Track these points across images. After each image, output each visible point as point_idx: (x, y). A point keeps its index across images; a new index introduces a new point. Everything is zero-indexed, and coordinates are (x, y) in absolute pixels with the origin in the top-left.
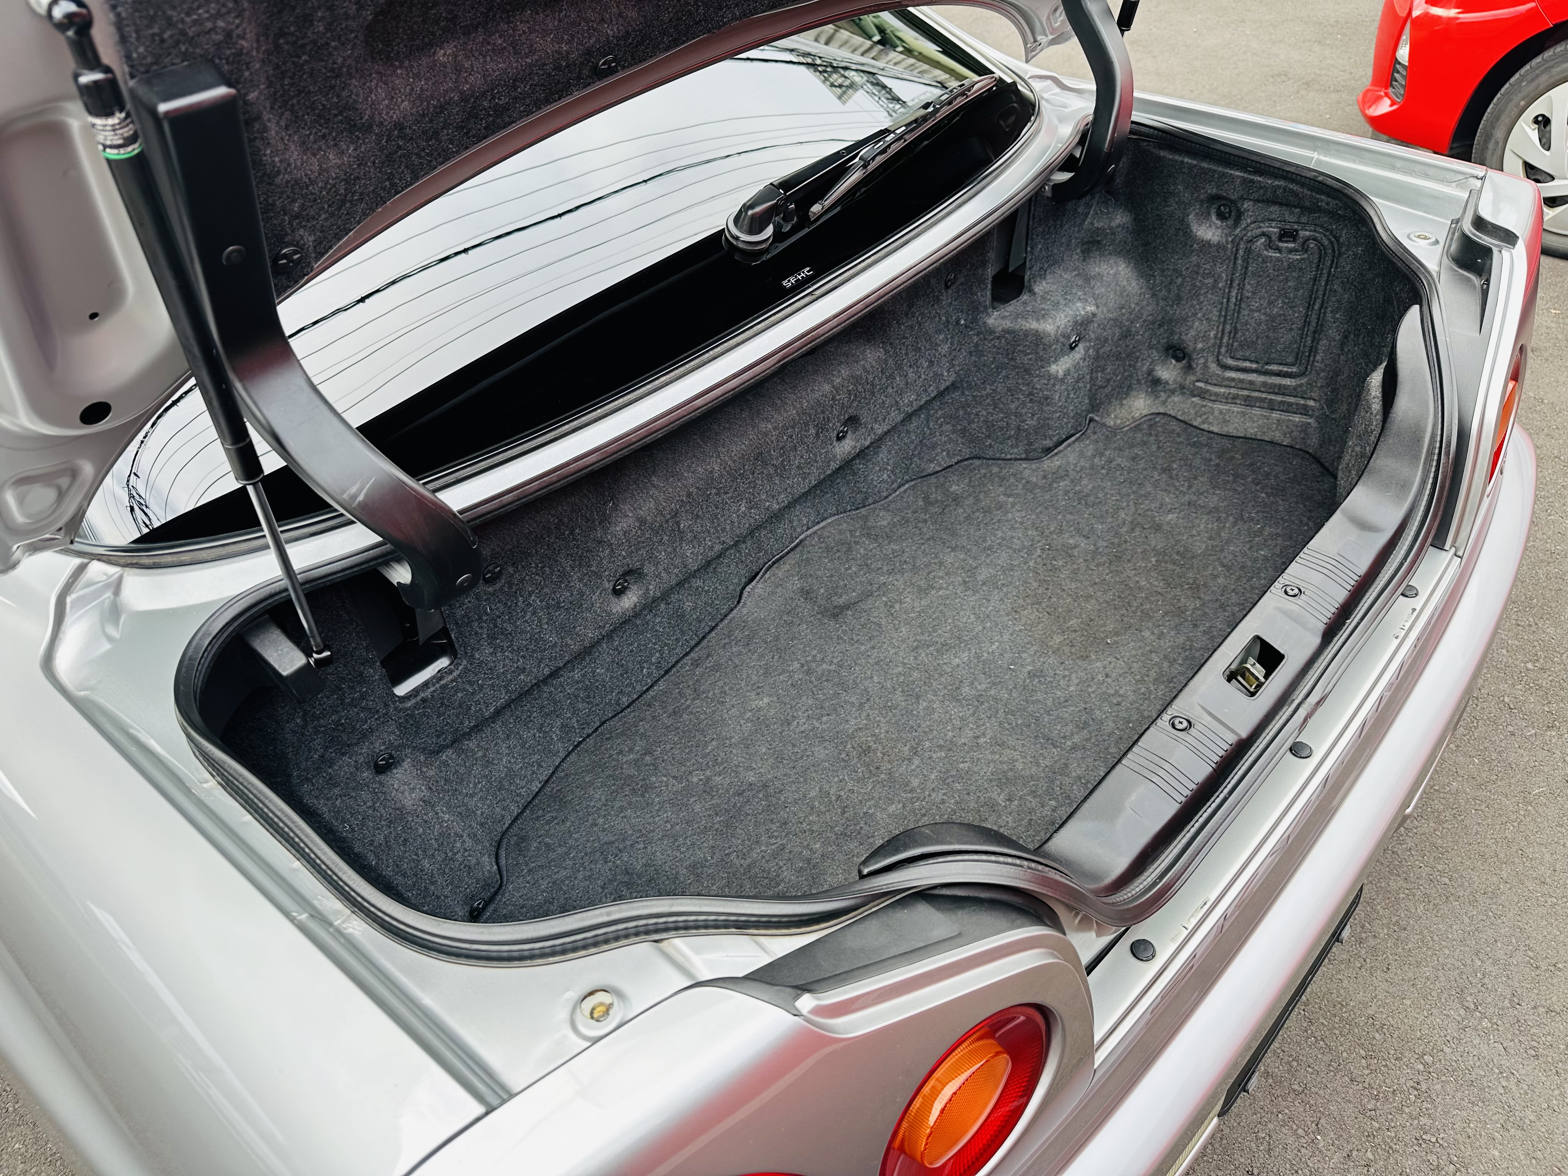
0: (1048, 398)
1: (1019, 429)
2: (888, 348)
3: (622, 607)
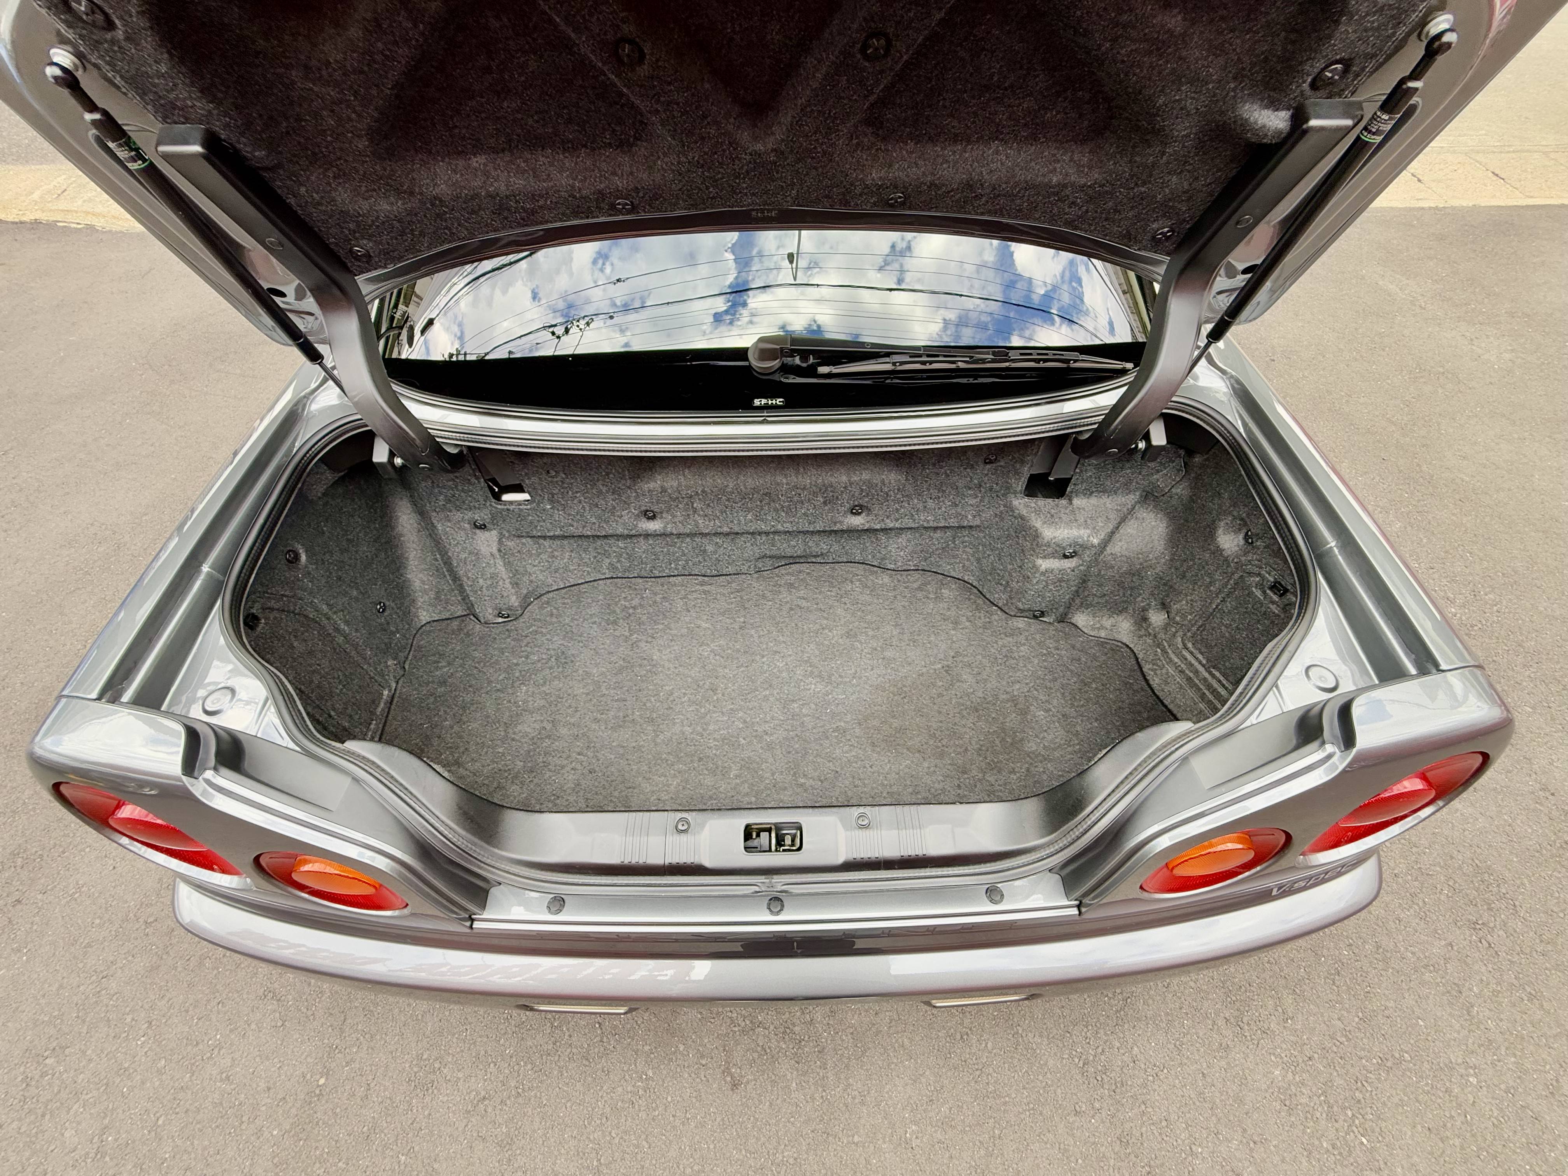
0: (1029, 578)
2: (910, 478)
3: (648, 527)
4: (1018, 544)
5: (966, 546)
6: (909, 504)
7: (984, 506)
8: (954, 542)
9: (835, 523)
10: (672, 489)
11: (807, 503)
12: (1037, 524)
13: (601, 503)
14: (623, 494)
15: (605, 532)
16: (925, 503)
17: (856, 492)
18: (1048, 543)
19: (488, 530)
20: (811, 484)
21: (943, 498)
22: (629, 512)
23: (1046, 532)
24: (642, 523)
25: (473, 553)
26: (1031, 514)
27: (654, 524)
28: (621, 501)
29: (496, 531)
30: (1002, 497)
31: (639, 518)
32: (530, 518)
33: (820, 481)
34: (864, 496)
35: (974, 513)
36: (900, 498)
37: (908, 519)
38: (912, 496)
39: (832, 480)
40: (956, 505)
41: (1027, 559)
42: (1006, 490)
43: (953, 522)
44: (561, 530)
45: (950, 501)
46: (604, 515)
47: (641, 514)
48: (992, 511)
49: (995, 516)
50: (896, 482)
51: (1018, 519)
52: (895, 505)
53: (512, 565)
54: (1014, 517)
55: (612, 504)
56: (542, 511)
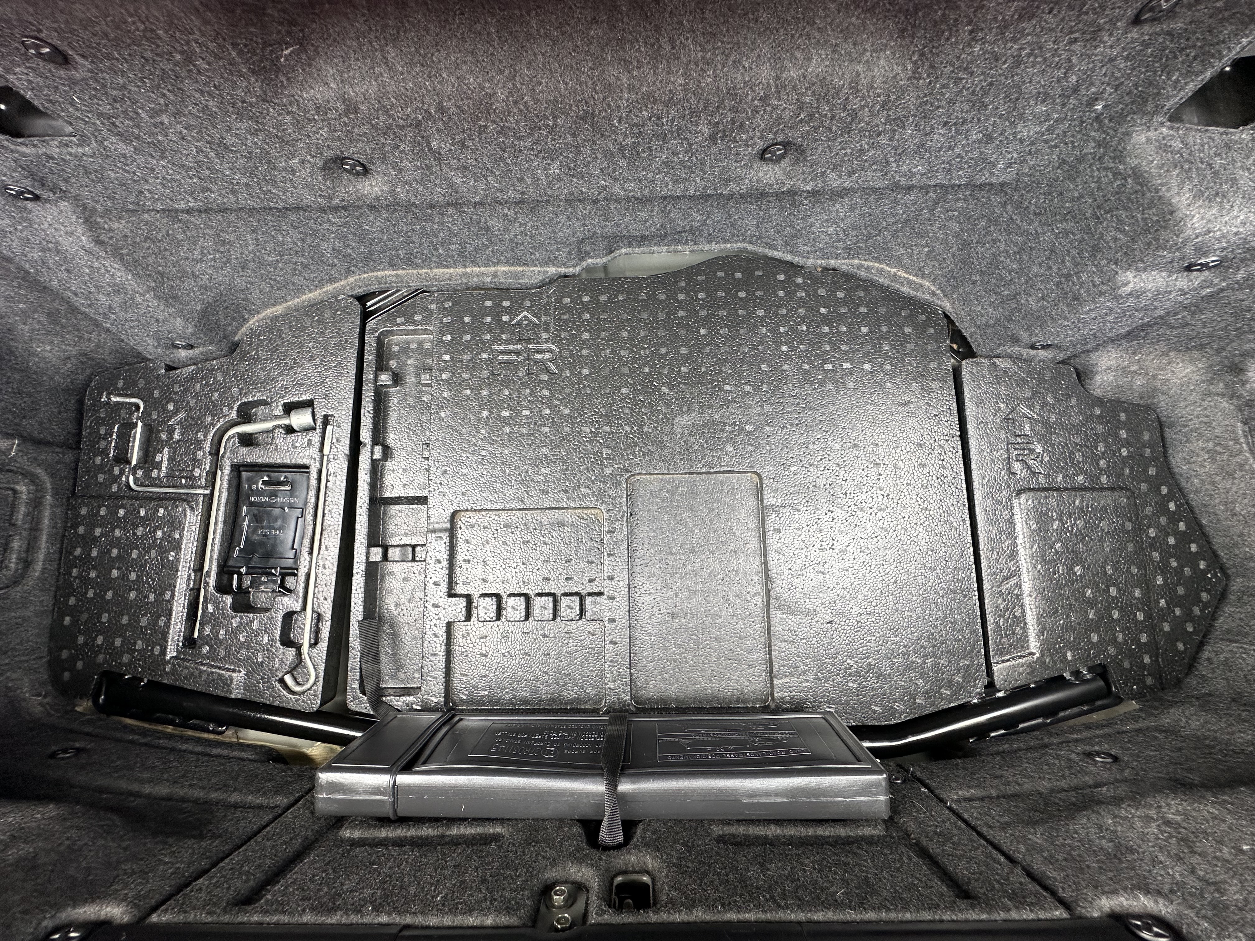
3: (358, 190)
4: (1089, 231)
5: (951, 218)
6: (891, 140)
7: (1046, 142)
8: (931, 211)
9: (727, 181)
10: (369, 102)
11: (675, 139)
12: (1178, 198)
13: (230, 140)
14: (265, 118)
15: (285, 201)
16: (926, 135)
17: (785, 108)
18: (1182, 243)
19: (47, 201)
20: (686, 90)
21: (971, 122)
22: (303, 162)
23: (1195, 220)
24: (344, 183)
25: (49, 250)
26: (1168, 171)
27: (367, 183)
28: (269, 135)
29: (68, 202)
30: (1110, 120)
31: (334, 173)
32: (113, 175)
33: (709, 80)
34: (801, 121)
35: (1015, 156)
36: (878, 126)
37: (875, 171)
38: (907, 120)
39: (735, 78)
40: (989, 138)
41: (1096, 266)
42: (1133, 103)
43: (960, 177)
44: (194, 198)
45: (981, 132)
46: (256, 168)
47: (333, 165)
48: (1057, 153)
49: (1057, 164)
50: (885, 82)
51: (1125, 179)
52: (860, 140)
53: (148, 266)
54: (1114, 175)
55: (256, 143)
56: (122, 160)
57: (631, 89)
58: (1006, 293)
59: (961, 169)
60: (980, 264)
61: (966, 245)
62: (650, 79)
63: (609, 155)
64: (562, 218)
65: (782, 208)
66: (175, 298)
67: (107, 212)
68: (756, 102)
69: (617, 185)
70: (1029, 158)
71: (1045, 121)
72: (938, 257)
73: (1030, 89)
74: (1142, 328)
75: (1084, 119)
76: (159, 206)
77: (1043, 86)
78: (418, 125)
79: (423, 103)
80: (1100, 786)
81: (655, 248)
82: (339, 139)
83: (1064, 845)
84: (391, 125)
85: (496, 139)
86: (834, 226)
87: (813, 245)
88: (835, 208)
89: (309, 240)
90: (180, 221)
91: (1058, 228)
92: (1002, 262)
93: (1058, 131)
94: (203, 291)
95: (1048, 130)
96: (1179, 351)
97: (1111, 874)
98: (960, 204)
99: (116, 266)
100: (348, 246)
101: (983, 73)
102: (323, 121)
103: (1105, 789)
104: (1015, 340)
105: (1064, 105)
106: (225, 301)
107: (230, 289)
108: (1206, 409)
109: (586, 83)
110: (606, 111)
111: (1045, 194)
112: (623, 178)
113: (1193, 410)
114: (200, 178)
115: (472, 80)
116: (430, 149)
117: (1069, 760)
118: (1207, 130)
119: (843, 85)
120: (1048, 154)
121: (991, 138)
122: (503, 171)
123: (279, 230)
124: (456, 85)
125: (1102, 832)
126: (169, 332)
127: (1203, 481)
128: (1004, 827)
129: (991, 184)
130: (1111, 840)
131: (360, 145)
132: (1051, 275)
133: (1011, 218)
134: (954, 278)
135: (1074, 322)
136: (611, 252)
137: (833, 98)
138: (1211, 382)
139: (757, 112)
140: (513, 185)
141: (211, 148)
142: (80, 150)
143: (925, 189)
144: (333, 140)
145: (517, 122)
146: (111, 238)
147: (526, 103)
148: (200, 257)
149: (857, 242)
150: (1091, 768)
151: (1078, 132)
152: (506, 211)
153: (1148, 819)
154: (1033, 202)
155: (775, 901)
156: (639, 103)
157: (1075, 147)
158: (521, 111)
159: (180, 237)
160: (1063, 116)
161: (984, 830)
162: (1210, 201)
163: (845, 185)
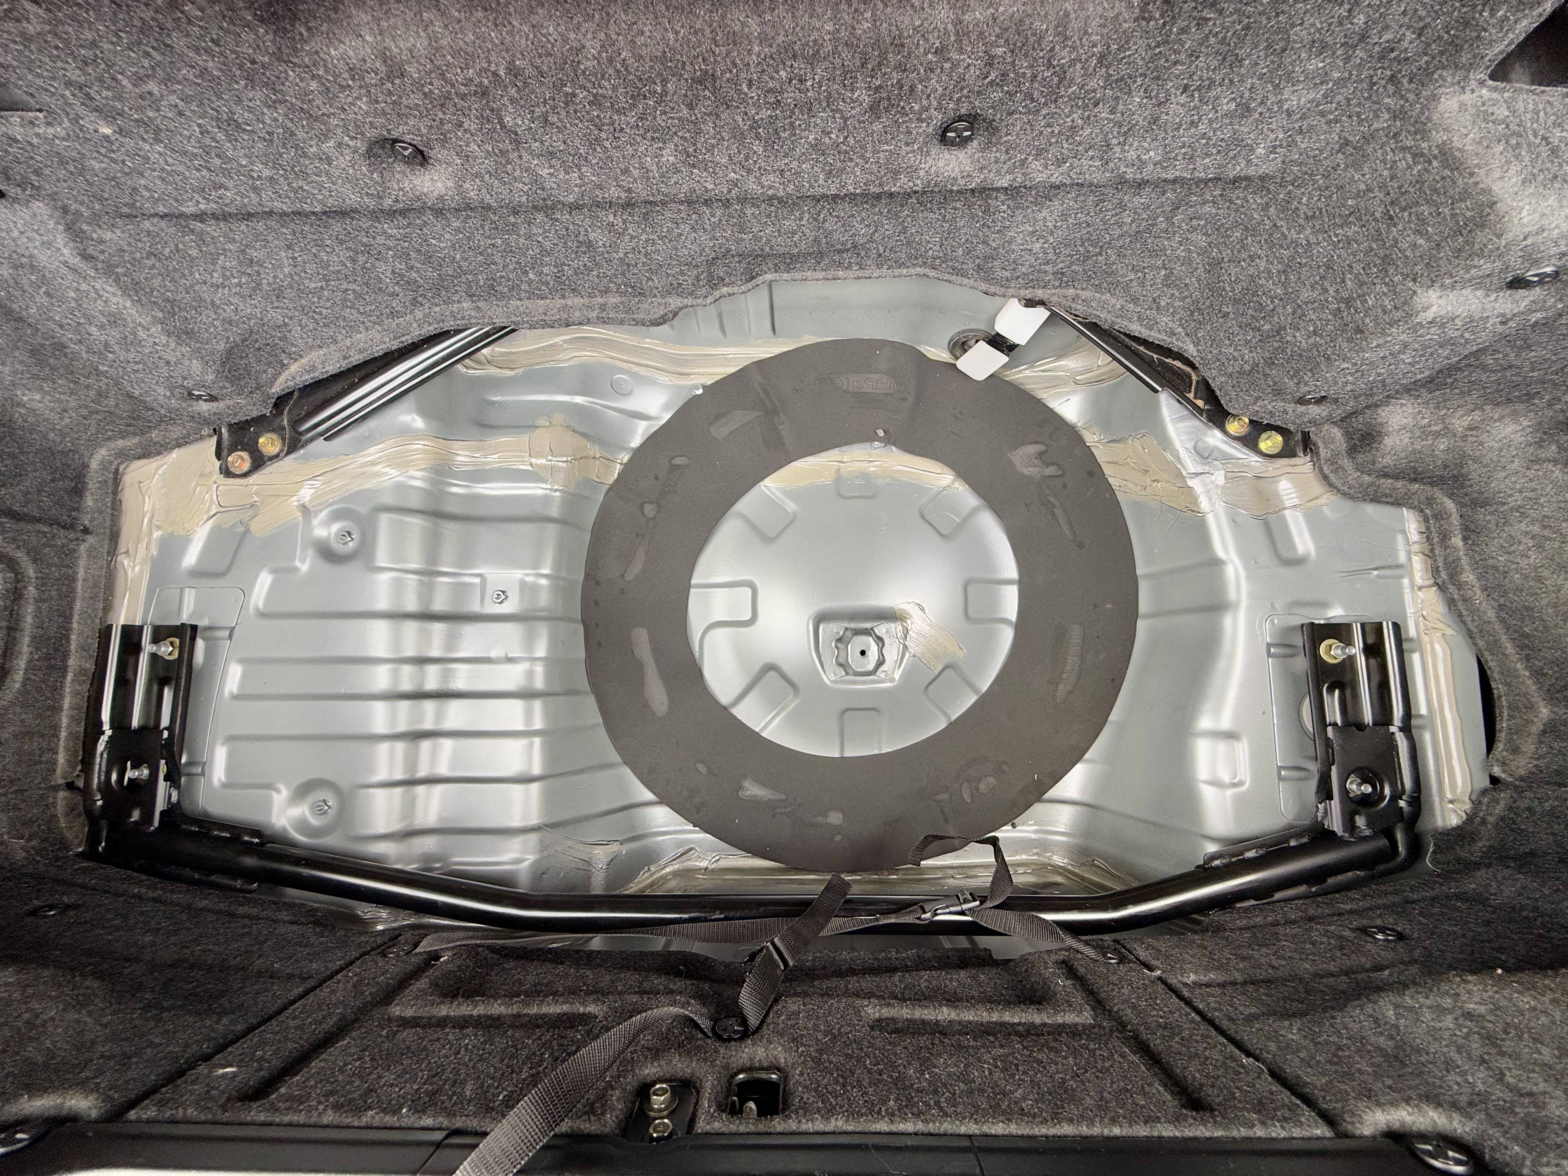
0: (1362, 332)
1: (1278, 333)
3: (415, 186)
4: (1378, 237)
5: (1195, 229)
6: (1112, 112)
7: (1323, 114)
8: (1169, 219)
9: (896, 173)
10: (417, 61)
11: (824, 110)
12: (1500, 184)
13: (241, 115)
14: (283, 85)
15: (320, 202)
16: (1159, 105)
17: (969, 65)
18: (1505, 247)
19: (16, 200)
20: (835, 40)
21: (1221, 85)
22: (340, 145)
23: (1525, 213)
24: (397, 176)
25: (22, 266)
26: (1487, 147)
27: (428, 177)
28: (292, 108)
29: (42, 201)
30: (1411, 81)
31: (383, 162)
32: (97, 166)
33: (866, 25)
34: (991, 83)
35: (1281, 136)
36: (1094, 91)
37: (1092, 158)
38: (1135, 82)
39: (902, 22)
40: (1245, 110)
41: (1386, 284)
42: (1442, 53)
43: (1205, 167)
44: (205, 198)
45: (1234, 99)
46: (281, 156)
47: (380, 151)
48: (1338, 130)
49: (1337, 147)
50: (1103, 26)
51: (1430, 163)
52: (1071, 112)
53: (152, 291)
54: (1414, 156)
55: (276, 120)
56: (105, 144)
57: (763, 39)
58: (1267, 327)
59: (1207, 155)
60: (1233, 290)
61: (1215, 265)
62: (788, 23)
63: (738, 135)
64: (685, 228)
65: (973, 217)
66: (190, 334)
67: (95, 219)
68: (930, 56)
69: (752, 179)
70: (1299, 138)
71: (1322, 83)
72: (1178, 282)
73: (1299, 34)
74: (1450, 370)
75: (1375, 79)
76: (161, 209)
77: (1319, 31)
78: (485, 93)
79: (489, 62)
80: (1381, 970)
81: (809, 273)
82: (384, 113)
83: (1327, 1043)
84: (449, 93)
85: (588, 113)
86: (1041, 241)
87: (1014, 269)
88: (1041, 216)
89: (361, 259)
90: (192, 231)
91: (1336, 235)
92: (1262, 286)
93: (1340, 98)
94: (227, 326)
95: (1325, 96)
96: (1498, 404)
97: (1389, 1082)
98: (1207, 209)
99: (109, 288)
100: (412, 268)
101: (1236, 11)
102: (360, 87)
103: (1386, 972)
104: (1278, 392)
105: (1347, 60)
106: (257, 340)
107: (263, 325)
108: (1531, 480)
109: (703, 30)
110: (731, 72)
111: (1320, 190)
112: (759, 169)
113: (1516, 482)
114: (209, 170)
115: (551, 28)
116: (503, 127)
117: (1340, 937)
118: (1543, 92)
119: (1047, 30)
120: (1325, 133)
121: (1248, 109)
122: (600, 159)
123: (320, 245)
124: (531, 36)
125: (1379, 1026)
126: (185, 379)
127: (1526, 577)
128: (1250, 1019)
129: (1247, 178)
130: (1391, 1038)
131: (412, 122)
132: (1326, 300)
133: (1275, 225)
134: (1200, 309)
135: (1356, 364)
136: (753, 278)
137: (1034, 49)
138: (1540, 444)
139: (932, 70)
140: (616, 180)
141: (219, 128)
142: (50, 130)
143: (1160, 185)
144: (376, 115)
145: (615, 88)
146: (102, 252)
147: (624, 60)
148: (221, 280)
149: (1072, 263)
150: (1369, 946)
151: (1366, 99)
152: (611, 218)
153: (1441, 1011)
154: (1305, 200)
155: (941, 1109)
156: (773, 58)
157: (1362, 120)
158: (618, 71)
159: (194, 253)
160: (1346, 75)
161: (1225, 1024)
162: (1545, 186)
163: (1053, 180)
